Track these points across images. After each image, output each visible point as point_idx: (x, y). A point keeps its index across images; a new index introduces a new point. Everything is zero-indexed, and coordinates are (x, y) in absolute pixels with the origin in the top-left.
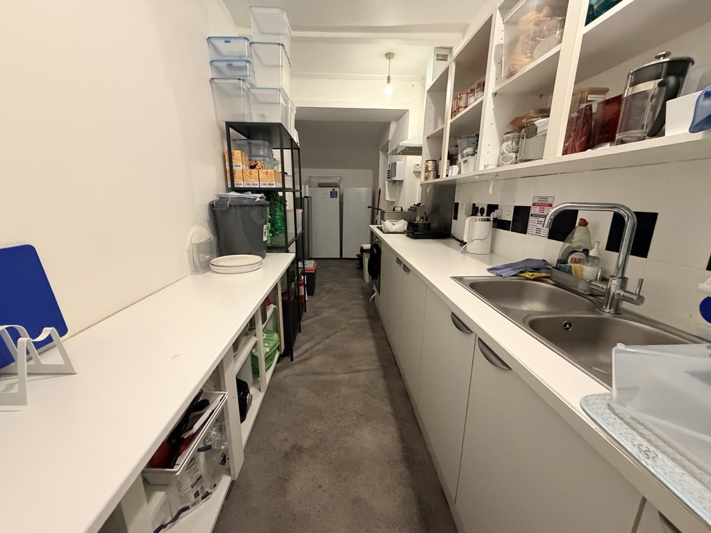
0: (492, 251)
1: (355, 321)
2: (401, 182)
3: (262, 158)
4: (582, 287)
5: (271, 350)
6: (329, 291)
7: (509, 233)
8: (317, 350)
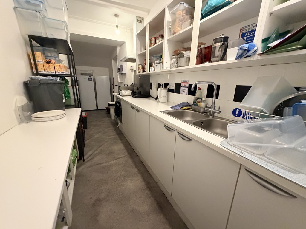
0: (168, 101)
1: (112, 137)
2: (125, 74)
3: (54, 58)
4: (202, 110)
5: (74, 158)
6: (95, 126)
7: (174, 94)
8: (96, 154)
